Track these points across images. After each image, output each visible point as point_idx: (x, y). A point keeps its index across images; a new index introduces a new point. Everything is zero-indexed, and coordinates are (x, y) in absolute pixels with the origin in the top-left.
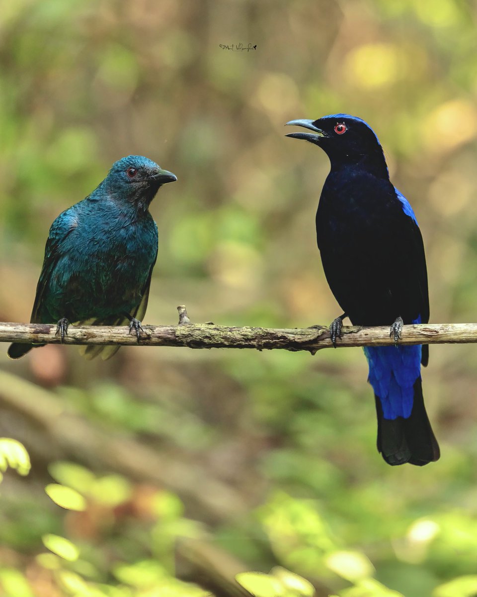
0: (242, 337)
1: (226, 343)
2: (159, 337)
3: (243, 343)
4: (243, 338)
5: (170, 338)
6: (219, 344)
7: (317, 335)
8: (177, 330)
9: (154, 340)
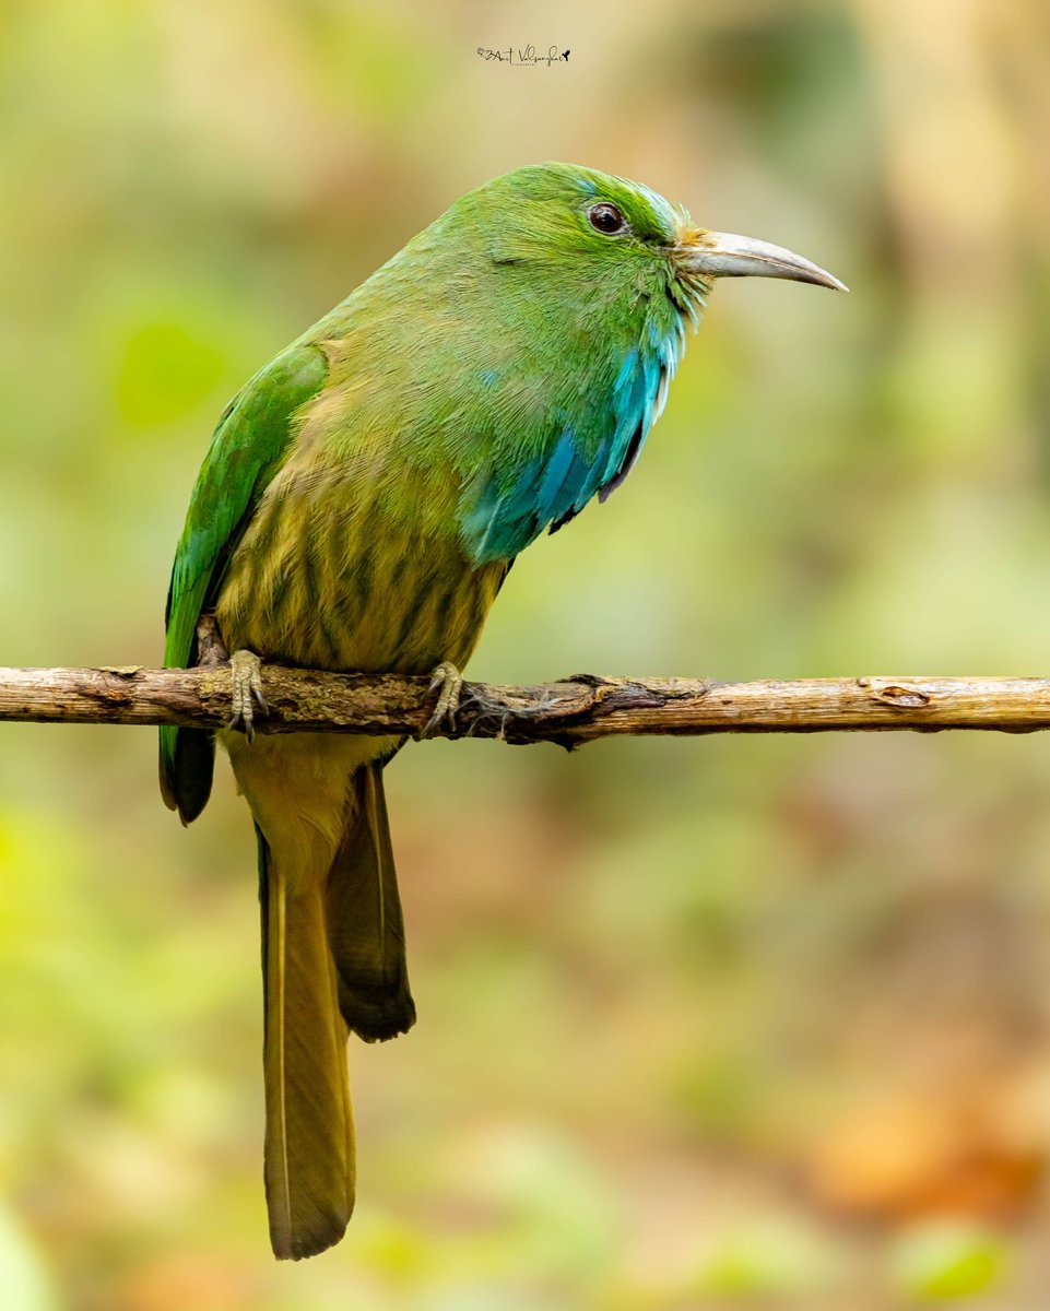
0: (384, 702)
1: (339, 720)
2: (154, 701)
3: (386, 720)
4: (387, 707)
5: (184, 703)
6: (319, 722)
7: (592, 701)
8: (202, 680)
9: (141, 708)
